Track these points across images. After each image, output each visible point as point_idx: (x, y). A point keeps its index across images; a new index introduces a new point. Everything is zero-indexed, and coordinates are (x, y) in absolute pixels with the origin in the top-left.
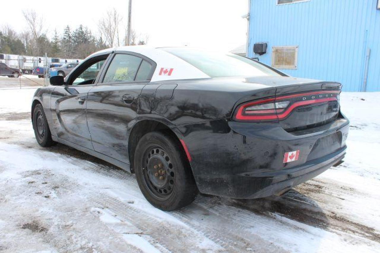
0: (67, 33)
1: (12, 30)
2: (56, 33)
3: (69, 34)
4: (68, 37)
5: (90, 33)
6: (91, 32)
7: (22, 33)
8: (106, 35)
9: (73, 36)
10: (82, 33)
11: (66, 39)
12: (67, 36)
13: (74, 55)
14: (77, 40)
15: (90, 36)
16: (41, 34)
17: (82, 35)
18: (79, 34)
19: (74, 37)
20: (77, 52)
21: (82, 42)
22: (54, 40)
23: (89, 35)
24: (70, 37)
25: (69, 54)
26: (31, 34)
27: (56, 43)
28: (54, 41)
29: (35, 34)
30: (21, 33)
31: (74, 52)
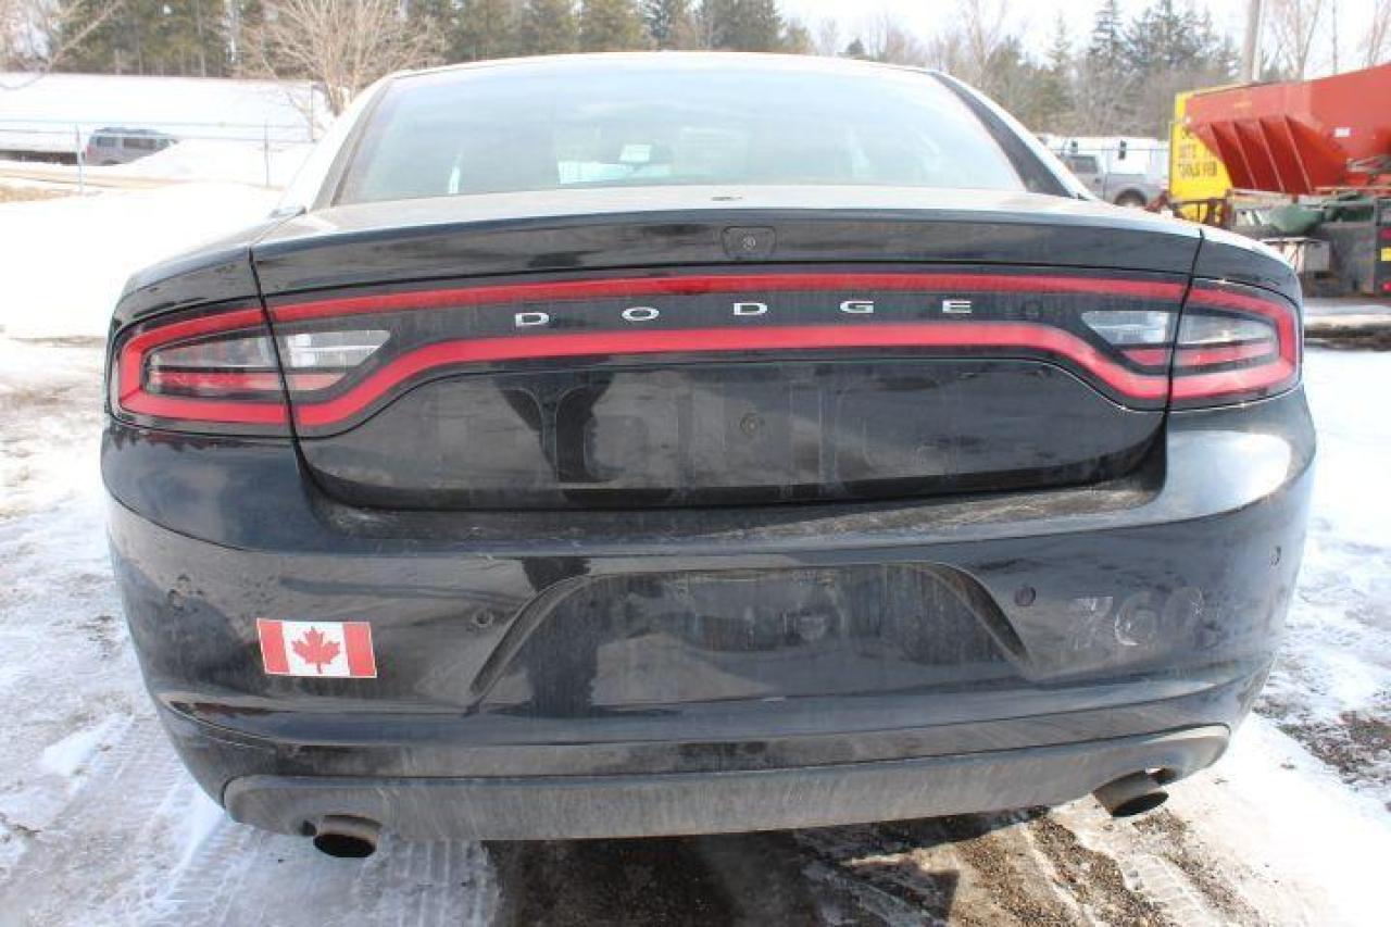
0: (1108, 27)
1: (902, 29)
2: (1062, 31)
3: (1113, 33)
4: (1108, 44)
5: (1206, 24)
6: (1212, 19)
7: (937, 40)
8: (1278, 27)
9: (1129, 39)
10: (1172, 22)
11: (1100, 53)
12: (1105, 40)
13: (1121, 119)
14: (1144, 54)
15: (1206, 36)
16: (1001, 39)
17: (1169, 31)
18: (1155, 27)
19: (1135, 43)
20: (1139, 108)
21: (1171, 62)
22: (1054, 61)
23: (1199, 31)
24: (1116, 45)
25: (1104, 114)
26: (965, 43)
27: (1058, 71)
28: (1051, 64)
29: (979, 39)
30: (933, 38)
31: (1124, 105)
